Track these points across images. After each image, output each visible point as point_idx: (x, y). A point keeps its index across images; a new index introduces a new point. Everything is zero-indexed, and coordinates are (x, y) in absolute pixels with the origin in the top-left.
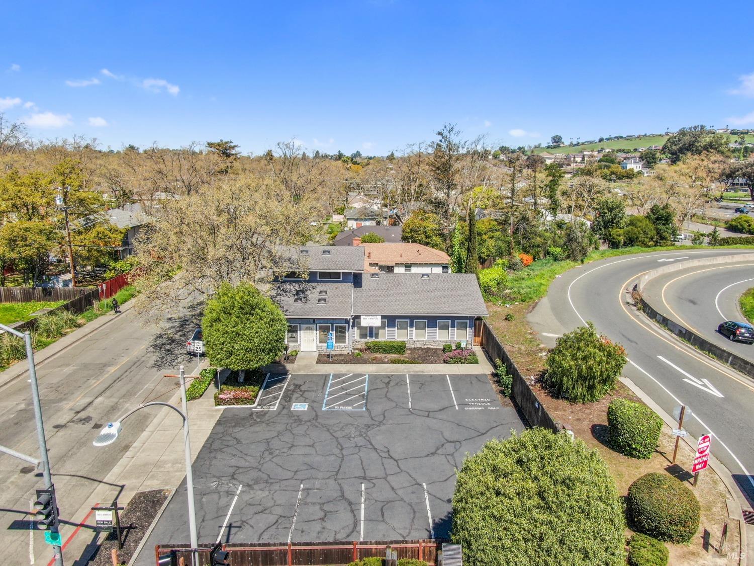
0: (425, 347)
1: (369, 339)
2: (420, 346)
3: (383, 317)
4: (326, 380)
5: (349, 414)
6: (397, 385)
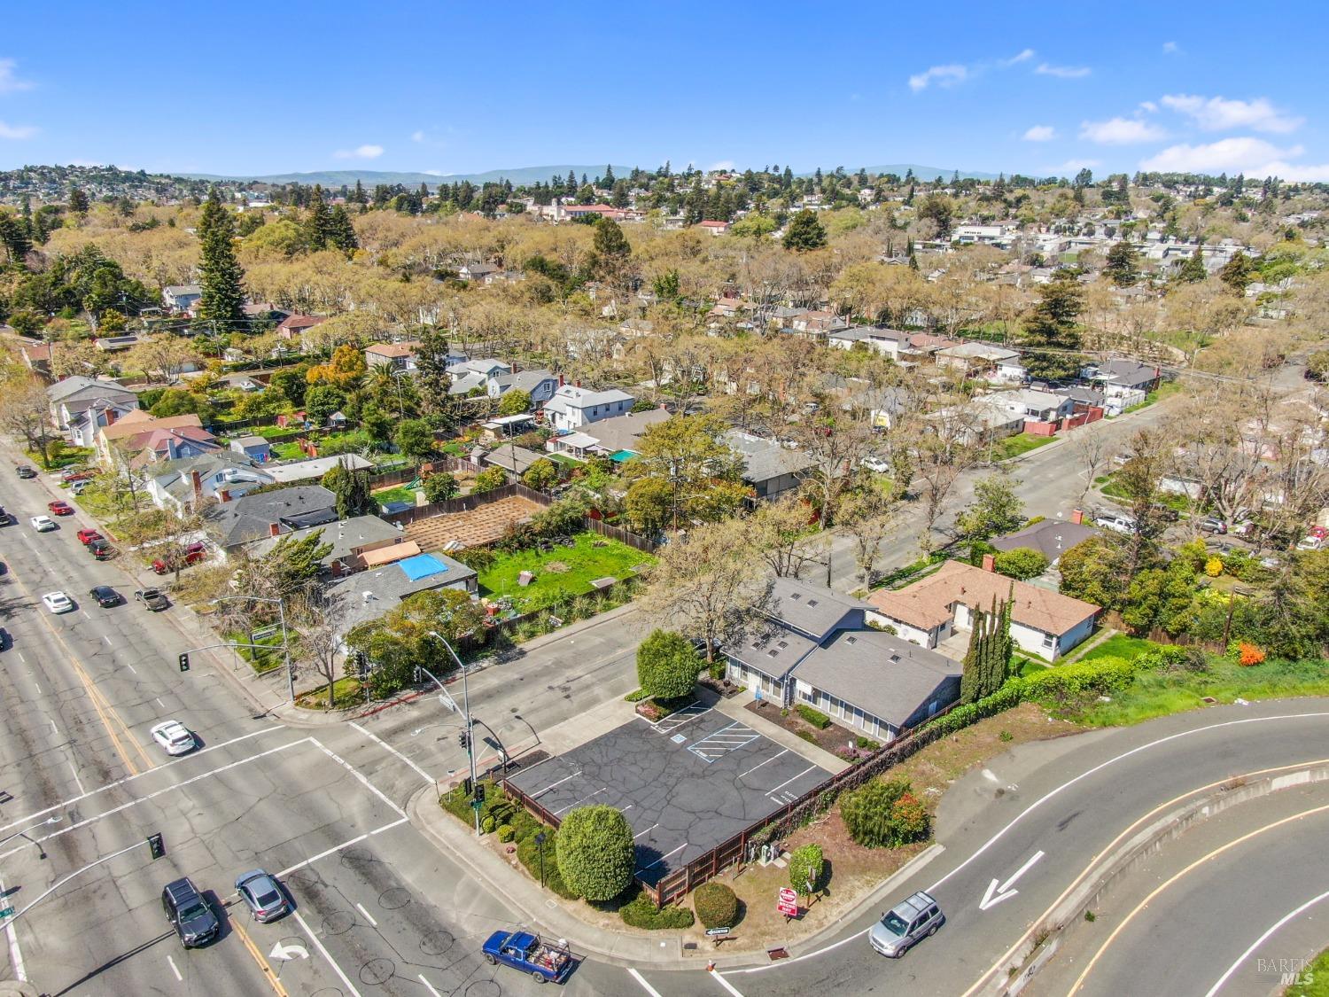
0: (851, 730)
1: (807, 702)
3: (815, 688)
4: (727, 725)
5: (697, 760)
6: (765, 754)
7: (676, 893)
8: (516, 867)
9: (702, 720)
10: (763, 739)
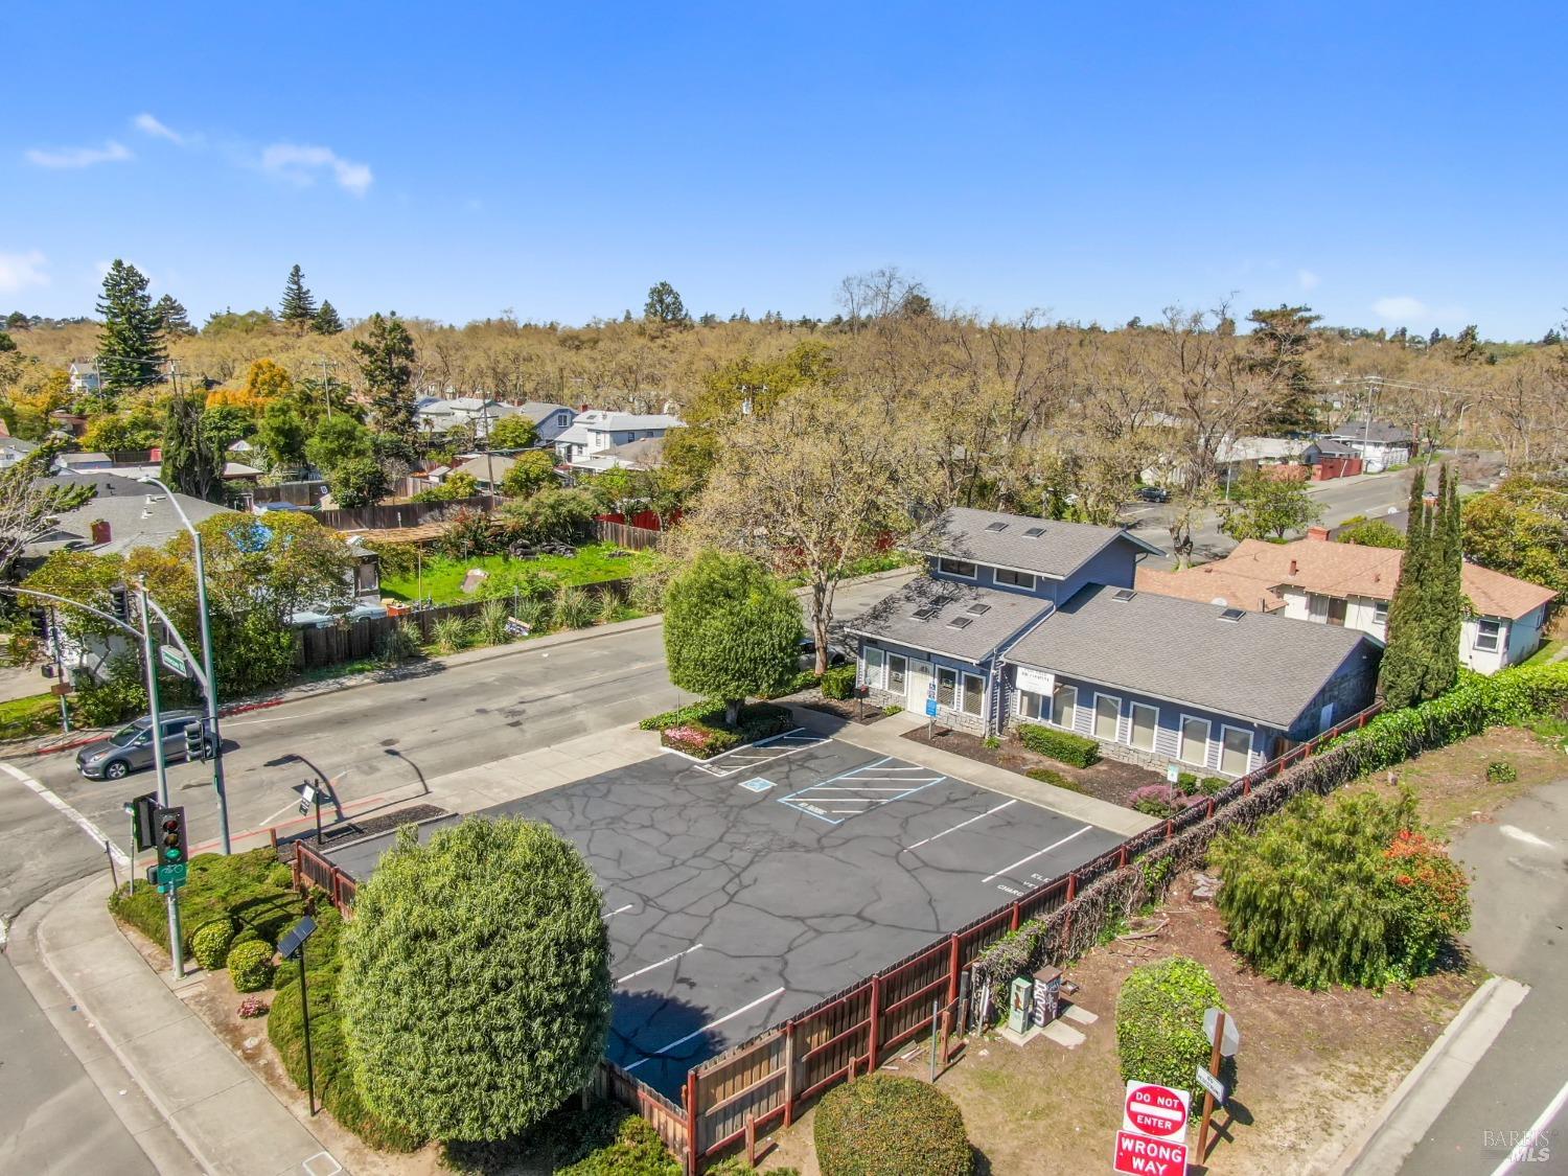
0: (1150, 769)
1: (1039, 721)
2: (1141, 764)
3: (1059, 678)
4: (867, 763)
5: (801, 819)
6: (964, 809)
7: (750, 1118)
8: (251, 1057)
9: (811, 756)
10: (952, 784)
